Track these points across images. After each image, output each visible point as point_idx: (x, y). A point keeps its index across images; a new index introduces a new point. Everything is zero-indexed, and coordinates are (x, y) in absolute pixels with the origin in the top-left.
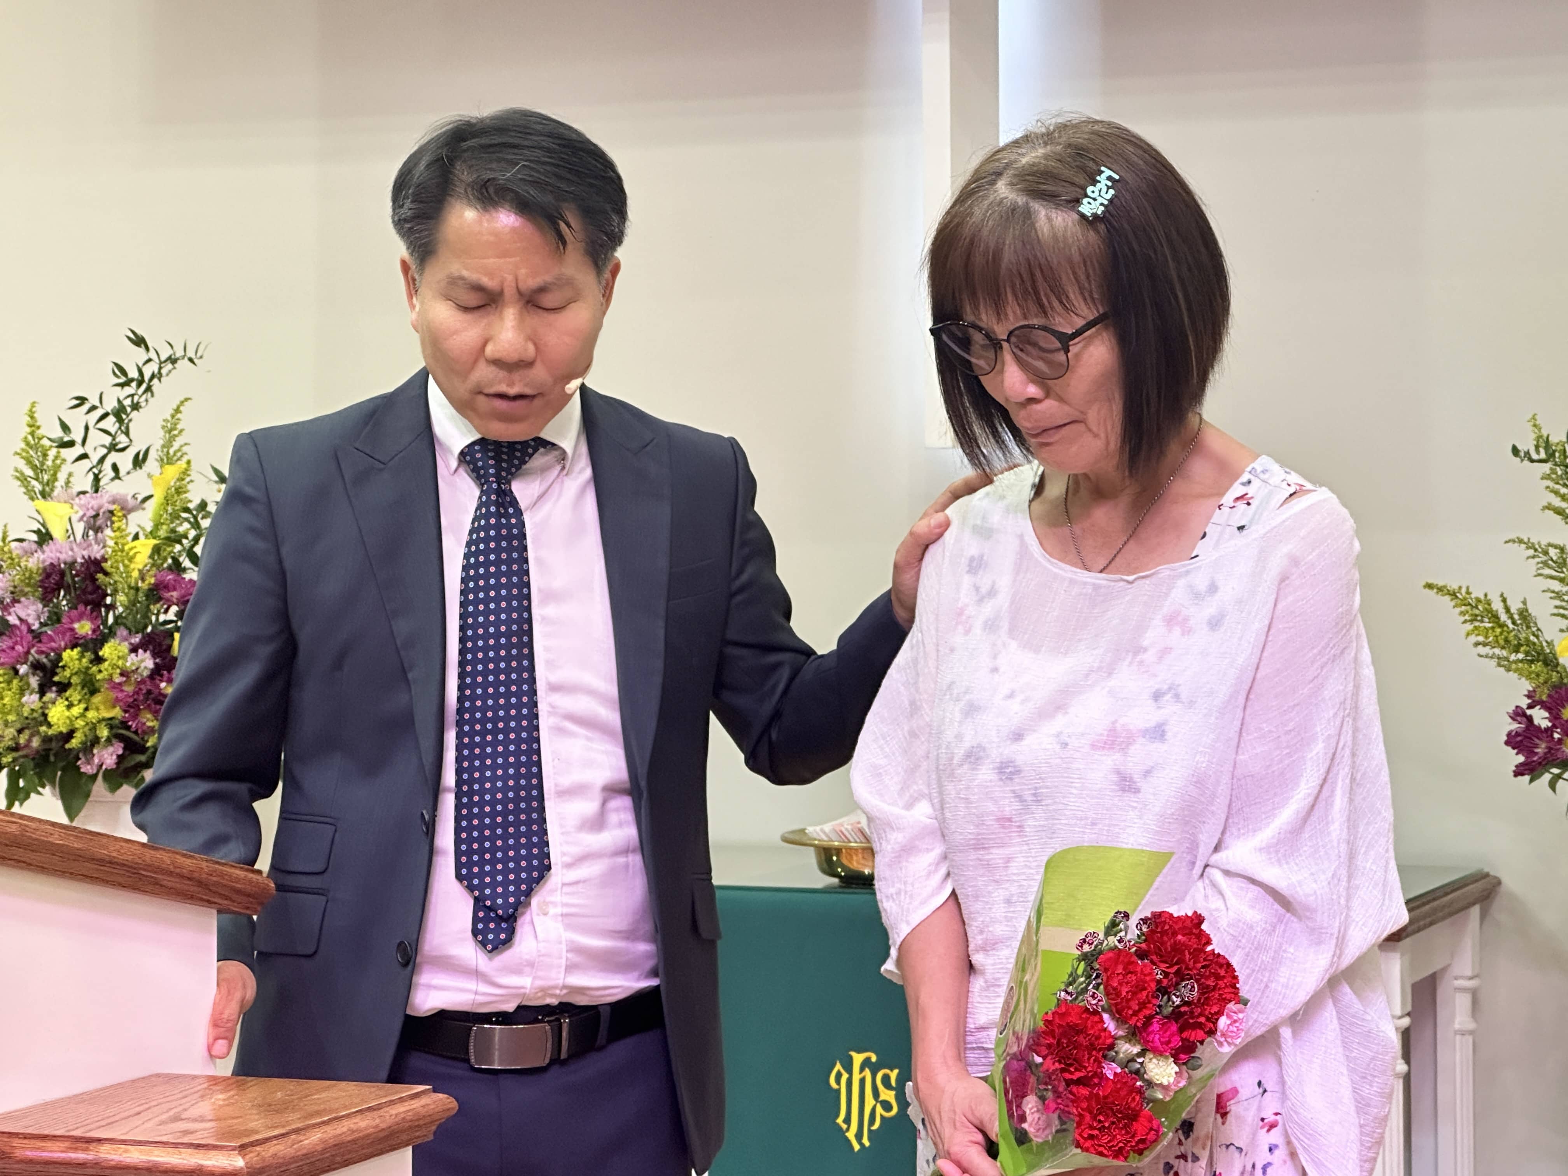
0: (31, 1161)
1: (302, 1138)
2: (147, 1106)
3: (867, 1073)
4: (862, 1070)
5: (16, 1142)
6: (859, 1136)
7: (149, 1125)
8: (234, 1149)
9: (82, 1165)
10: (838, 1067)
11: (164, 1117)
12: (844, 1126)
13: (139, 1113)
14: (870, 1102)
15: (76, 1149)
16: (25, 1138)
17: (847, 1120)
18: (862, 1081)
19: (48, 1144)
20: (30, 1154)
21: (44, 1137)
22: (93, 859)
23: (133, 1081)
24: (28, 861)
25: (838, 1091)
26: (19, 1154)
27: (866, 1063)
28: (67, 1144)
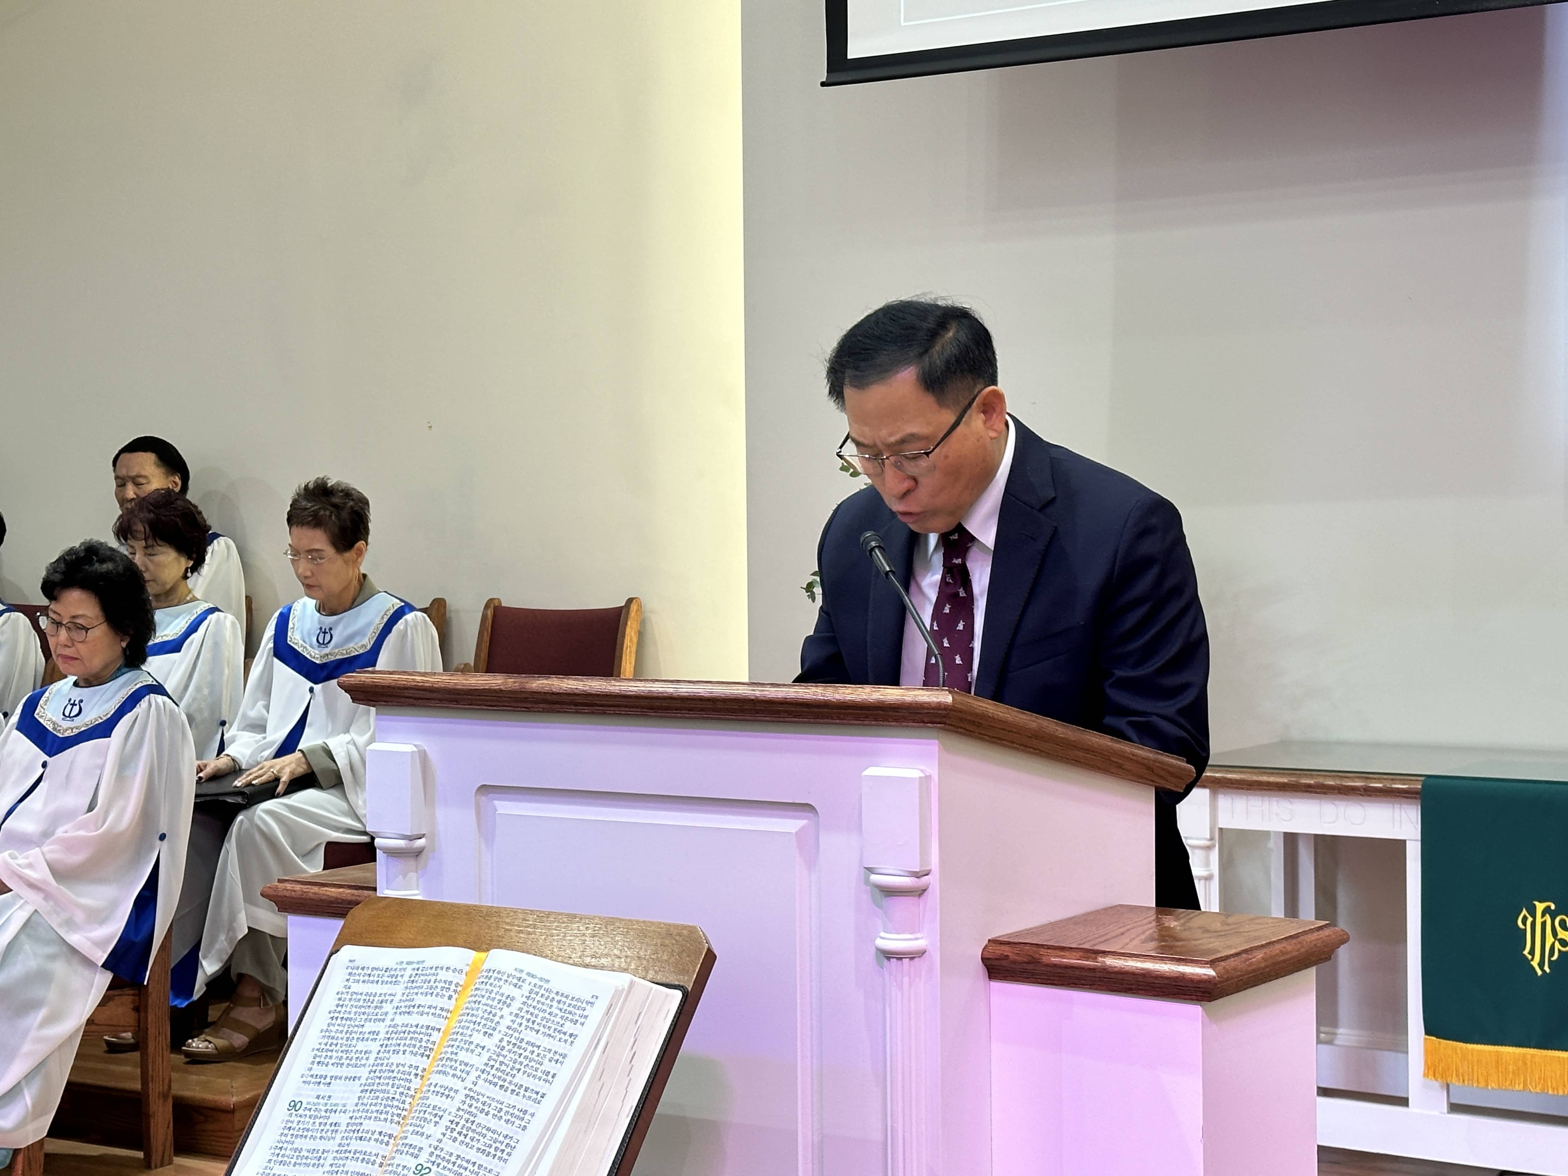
0: (1055, 966)
1: (1250, 957)
2: (1126, 928)
3: (1548, 918)
4: (1543, 915)
5: (1042, 951)
6: (1541, 965)
7: (1136, 942)
8: (1206, 963)
9: (1093, 970)
10: (1524, 912)
11: (1143, 937)
12: (1530, 957)
13: (1123, 934)
14: (1550, 940)
15: (1087, 959)
16: (1049, 949)
17: (1532, 952)
18: (1544, 924)
19: (1067, 954)
20: (1054, 960)
21: (1063, 949)
22: (1083, 749)
23: (1105, 909)
24: (1042, 749)
25: (1525, 930)
26: (1045, 960)
27: (1546, 911)
28: (1081, 954)
